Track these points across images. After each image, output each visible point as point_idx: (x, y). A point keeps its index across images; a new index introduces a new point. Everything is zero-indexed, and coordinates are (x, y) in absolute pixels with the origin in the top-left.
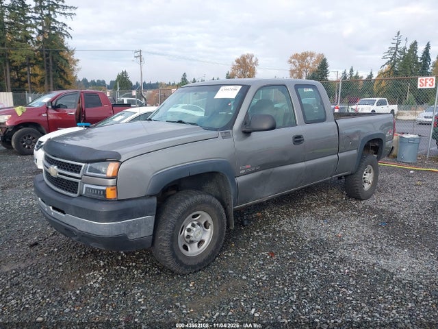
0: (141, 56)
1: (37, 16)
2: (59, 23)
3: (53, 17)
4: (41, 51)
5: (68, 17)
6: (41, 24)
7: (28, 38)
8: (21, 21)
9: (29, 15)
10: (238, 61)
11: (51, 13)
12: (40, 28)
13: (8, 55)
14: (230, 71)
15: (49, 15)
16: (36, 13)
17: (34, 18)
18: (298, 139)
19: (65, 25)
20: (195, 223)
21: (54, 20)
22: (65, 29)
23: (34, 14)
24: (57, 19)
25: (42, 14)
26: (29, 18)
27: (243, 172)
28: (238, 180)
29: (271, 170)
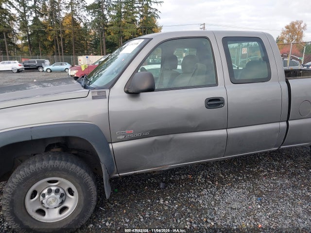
0: (204, 27)
1: (140, 5)
2: (153, 9)
3: (149, 5)
4: (141, 28)
5: (159, 4)
6: (142, 11)
7: (134, 21)
8: (131, 10)
9: (136, 5)
10: (287, 27)
11: (149, 2)
12: (141, 13)
13: (122, 32)
14: (280, 36)
15: (147, 4)
16: (140, 3)
17: (138, 7)
18: (214, 103)
19: (156, 10)
20: (54, 188)
21: (150, 7)
22: (156, 13)
23: (138, 5)
24: (151, 7)
25: (143, 4)
26: (135, 8)
27: (122, 137)
28: (115, 146)
29: (171, 136)
